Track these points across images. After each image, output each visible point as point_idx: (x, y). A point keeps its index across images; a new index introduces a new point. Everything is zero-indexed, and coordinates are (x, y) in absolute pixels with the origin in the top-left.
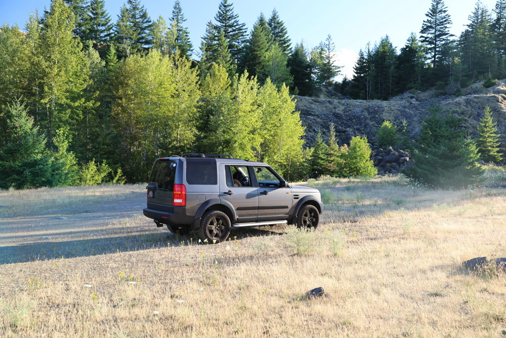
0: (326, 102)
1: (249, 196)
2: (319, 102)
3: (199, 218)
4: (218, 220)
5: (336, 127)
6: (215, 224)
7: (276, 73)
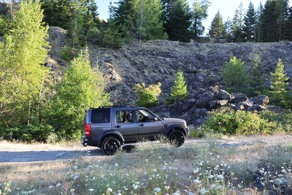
2: (186, 46)
7: (143, 18)
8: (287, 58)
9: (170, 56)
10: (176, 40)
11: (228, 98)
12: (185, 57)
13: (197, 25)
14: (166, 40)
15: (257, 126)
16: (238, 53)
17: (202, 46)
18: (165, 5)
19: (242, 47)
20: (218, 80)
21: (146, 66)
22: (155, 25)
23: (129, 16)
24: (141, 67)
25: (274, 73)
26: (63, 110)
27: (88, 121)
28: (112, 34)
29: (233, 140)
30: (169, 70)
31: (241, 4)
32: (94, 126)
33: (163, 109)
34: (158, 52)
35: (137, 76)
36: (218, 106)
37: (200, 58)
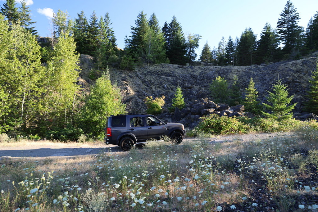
0: (189, 67)
2: (183, 68)
7: (151, 47)
8: (256, 78)
9: (171, 76)
10: (176, 64)
11: (215, 107)
12: (183, 76)
13: (191, 53)
14: (168, 64)
15: (236, 128)
16: (222, 73)
17: (195, 69)
18: (167, 38)
19: (225, 69)
20: (207, 93)
21: (153, 83)
22: (160, 52)
23: (140, 46)
24: (149, 84)
25: (248, 88)
26: (91, 117)
27: (109, 126)
28: (127, 60)
29: (219, 138)
30: (171, 86)
31: (223, 38)
32: (114, 129)
33: (167, 115)
34: (162, 73)
35: (146, 91)
36: (207, 113)
37: (193, 77)
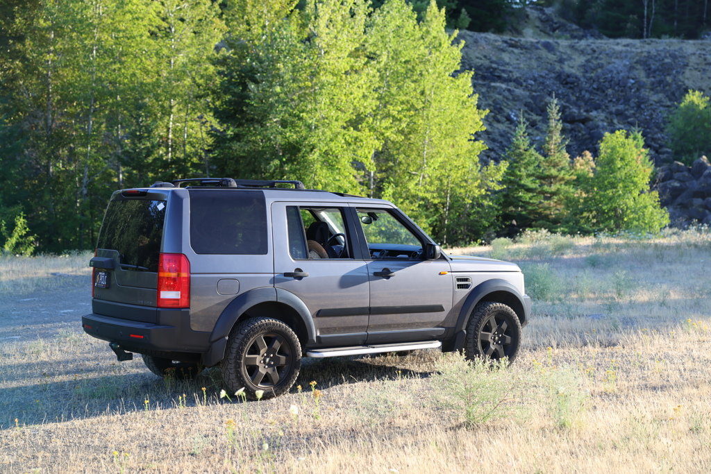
0: (539, 45)
1: (347, 282)
2: (522, 47)
3: (224, 337)
4: (269, 341)
5: (562, 110)
6: (262, 351)
9: (500, 77)
12: (535, 80)
16: (658, 70)
17: (561, 49)
37: (567, 81)
